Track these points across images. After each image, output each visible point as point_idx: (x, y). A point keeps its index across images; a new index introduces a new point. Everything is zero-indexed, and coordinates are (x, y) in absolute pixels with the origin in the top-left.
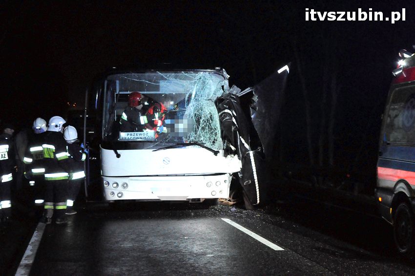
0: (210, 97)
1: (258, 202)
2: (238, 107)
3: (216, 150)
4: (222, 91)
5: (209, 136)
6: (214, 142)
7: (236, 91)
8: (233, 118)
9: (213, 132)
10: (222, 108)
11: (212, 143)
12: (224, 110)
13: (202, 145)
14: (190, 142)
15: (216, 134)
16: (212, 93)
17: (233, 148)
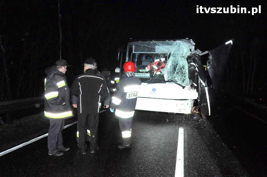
0: (183, 56)
1: (210, 115)
2: (199, 62)
3: (183, 86)
4: (190, 52)
5: (180, 77)
6: (183, 81)
7: (199, 52)
8: (196, 68)
9: (183, 75)
10: (190, 62)
11: (182, 82)
12: (191, 63)
13: (175, 82)
14: (169, 80)
15: (185, 77)
16: (185, 53)
17: (195, 85)
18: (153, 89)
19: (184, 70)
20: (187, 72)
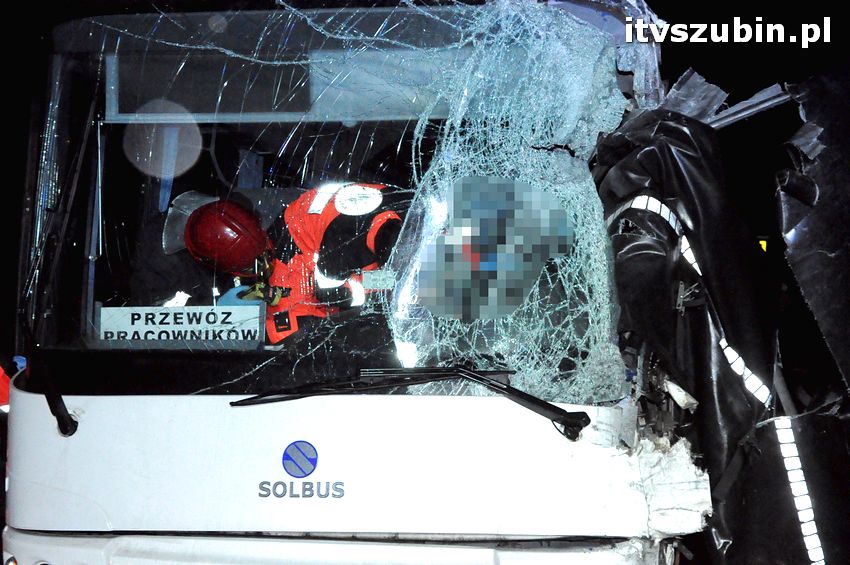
0: (561, 137)
2: (709, 188)
3: (570, 408)
4: (620, 103)
5: (539, 331)
6: (567, 366)
7: (701, 100)
8: (685, 243)
9: (563, 313)
10: (621, 192)
11: (556, 371)
12: (632, 196)
13: (497, 379)
14: (432, 360)
15: (582, 323)
17: (680, 396)
18: (295, 455)
19: (567, 269)
20: (600, 278)
